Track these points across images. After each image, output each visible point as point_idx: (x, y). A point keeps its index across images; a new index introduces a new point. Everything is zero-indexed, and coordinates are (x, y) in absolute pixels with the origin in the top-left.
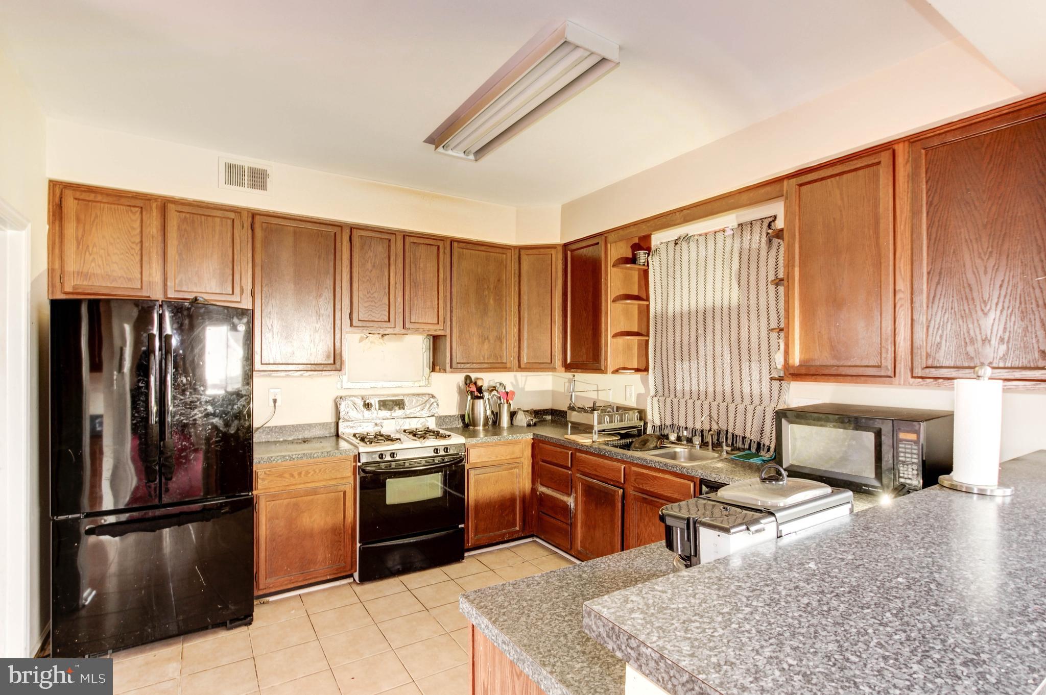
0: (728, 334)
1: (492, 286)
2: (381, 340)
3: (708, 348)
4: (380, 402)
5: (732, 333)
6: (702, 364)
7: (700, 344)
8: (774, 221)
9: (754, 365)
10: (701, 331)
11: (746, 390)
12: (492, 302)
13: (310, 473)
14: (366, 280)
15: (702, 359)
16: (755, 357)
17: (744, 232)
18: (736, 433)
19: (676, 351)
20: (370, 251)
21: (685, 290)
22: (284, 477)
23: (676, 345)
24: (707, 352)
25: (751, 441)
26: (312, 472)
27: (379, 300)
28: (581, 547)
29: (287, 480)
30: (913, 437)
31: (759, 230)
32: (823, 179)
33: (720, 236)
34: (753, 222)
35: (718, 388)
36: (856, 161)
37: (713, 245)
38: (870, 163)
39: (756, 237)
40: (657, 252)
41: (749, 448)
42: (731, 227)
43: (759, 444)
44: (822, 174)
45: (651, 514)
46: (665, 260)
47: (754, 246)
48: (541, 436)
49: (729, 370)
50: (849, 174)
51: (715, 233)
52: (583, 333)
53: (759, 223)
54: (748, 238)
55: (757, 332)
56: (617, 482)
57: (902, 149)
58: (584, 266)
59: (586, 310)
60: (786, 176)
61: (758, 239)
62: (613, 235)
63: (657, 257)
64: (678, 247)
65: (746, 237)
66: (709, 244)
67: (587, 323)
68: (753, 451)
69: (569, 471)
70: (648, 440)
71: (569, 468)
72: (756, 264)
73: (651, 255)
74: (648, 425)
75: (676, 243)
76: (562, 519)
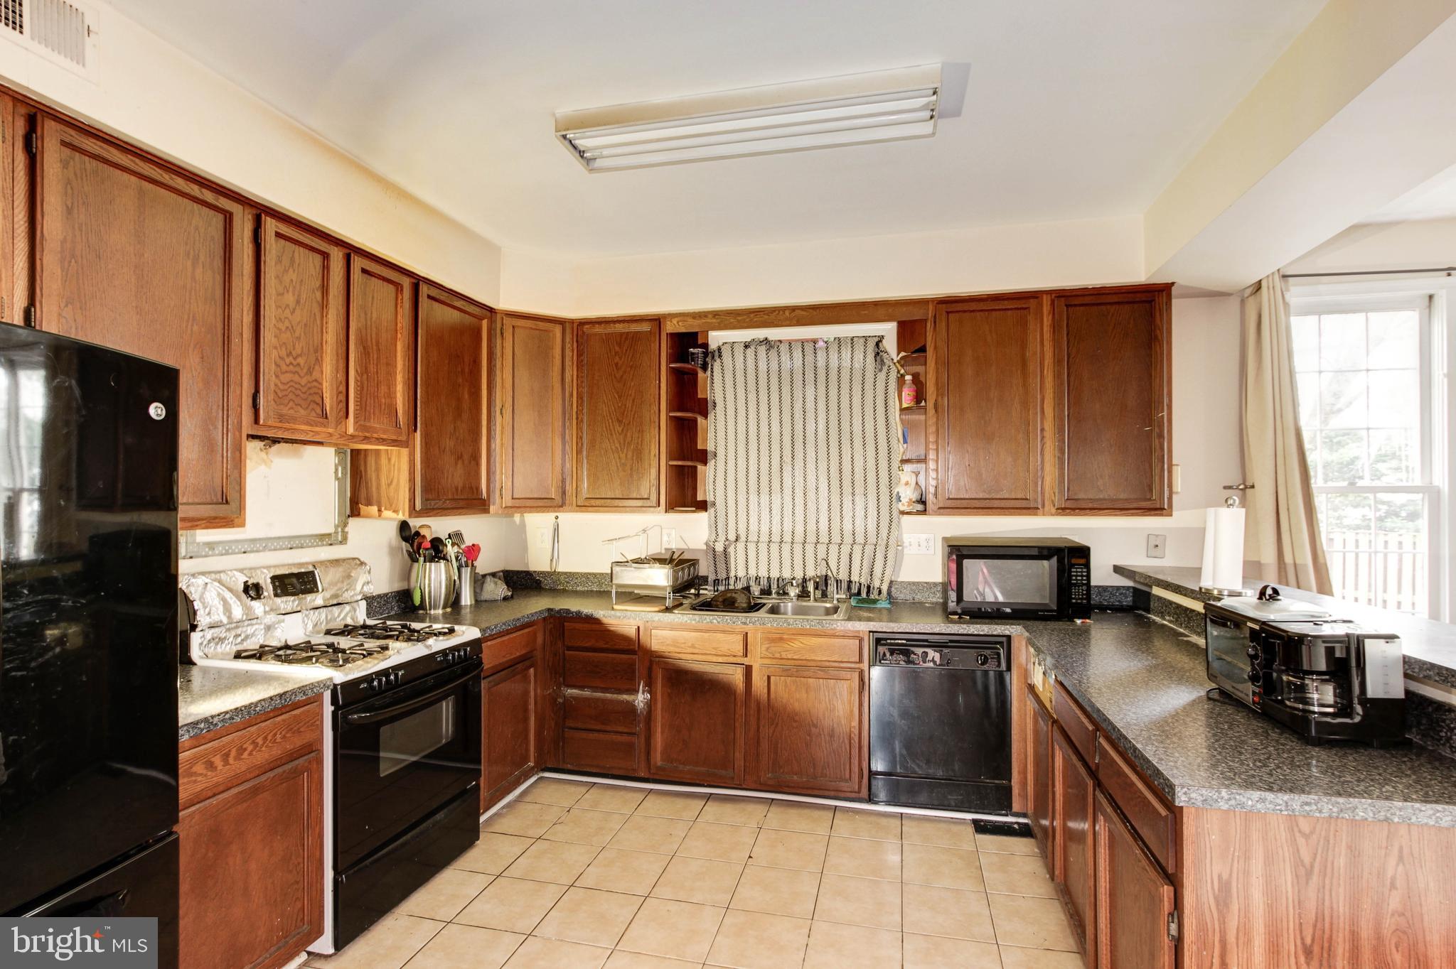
0: (826, 463)
1: (467, 370)
2: (263, 455)
3: (797, 479)
4: (274, 578)
5: (832, 462)
6: (788, 498)
7: (785, 474)
8: (880, 341)
9: (859, 500)
10: (787, 458)
11: (848, 527)
12: (466, 396)
13: (245, 749)
14: (283, 329)
15: (788, 491)
16: (859, 489)
17: (843, 348)
18: (841, 577)
19: (750, 482)
20: (291, 270)
21: (763, 408)
22: (195, 774)
23: (750, 475)
24: (796, 484)
25: (860, 584)
26: (250, 748)
27: (306, 374)
28: (662, 760)
29: (199, 779)
30: (1083, 561)
31: (862, 348)
32: (973, 311)
33: (809, 348)
34: (855, 339)
35: (811, 527)
36: (1006, 302)
37: (801, 355)
38: (1020, 307)
39: (859, 356)
40: (717, 354)
41: (859, 593)
42: (826, 340)
43: (869, 587)
44: (974, 306)
45: (793, 688)
46: (731, 366)
47: (857, 365)
48: (568, 611)
49: (826, 506)
50: (998, 313)
51: (803, 342)
52: (616, 455)
53: (862, 340)
54: (849, 355)
55: (862, 461)
56: (735, 656)
57: (1046, 301)
58: (617, 357)
59: (620, 422)
60: (933, 300)
61: (862, 359)
62: (675, 322)
63: (718, 360)
64: (750, 352)
65: (846, 354)
66: (795, 354)
67: (622, 441)
68: (864, 595)
69: (634, 657)
70: (734, 598)
71: (633, 652)
72: (860, 386)
73: (709, 356)
74: (709, 579)
75: (747, 346)
76: (620, 729)
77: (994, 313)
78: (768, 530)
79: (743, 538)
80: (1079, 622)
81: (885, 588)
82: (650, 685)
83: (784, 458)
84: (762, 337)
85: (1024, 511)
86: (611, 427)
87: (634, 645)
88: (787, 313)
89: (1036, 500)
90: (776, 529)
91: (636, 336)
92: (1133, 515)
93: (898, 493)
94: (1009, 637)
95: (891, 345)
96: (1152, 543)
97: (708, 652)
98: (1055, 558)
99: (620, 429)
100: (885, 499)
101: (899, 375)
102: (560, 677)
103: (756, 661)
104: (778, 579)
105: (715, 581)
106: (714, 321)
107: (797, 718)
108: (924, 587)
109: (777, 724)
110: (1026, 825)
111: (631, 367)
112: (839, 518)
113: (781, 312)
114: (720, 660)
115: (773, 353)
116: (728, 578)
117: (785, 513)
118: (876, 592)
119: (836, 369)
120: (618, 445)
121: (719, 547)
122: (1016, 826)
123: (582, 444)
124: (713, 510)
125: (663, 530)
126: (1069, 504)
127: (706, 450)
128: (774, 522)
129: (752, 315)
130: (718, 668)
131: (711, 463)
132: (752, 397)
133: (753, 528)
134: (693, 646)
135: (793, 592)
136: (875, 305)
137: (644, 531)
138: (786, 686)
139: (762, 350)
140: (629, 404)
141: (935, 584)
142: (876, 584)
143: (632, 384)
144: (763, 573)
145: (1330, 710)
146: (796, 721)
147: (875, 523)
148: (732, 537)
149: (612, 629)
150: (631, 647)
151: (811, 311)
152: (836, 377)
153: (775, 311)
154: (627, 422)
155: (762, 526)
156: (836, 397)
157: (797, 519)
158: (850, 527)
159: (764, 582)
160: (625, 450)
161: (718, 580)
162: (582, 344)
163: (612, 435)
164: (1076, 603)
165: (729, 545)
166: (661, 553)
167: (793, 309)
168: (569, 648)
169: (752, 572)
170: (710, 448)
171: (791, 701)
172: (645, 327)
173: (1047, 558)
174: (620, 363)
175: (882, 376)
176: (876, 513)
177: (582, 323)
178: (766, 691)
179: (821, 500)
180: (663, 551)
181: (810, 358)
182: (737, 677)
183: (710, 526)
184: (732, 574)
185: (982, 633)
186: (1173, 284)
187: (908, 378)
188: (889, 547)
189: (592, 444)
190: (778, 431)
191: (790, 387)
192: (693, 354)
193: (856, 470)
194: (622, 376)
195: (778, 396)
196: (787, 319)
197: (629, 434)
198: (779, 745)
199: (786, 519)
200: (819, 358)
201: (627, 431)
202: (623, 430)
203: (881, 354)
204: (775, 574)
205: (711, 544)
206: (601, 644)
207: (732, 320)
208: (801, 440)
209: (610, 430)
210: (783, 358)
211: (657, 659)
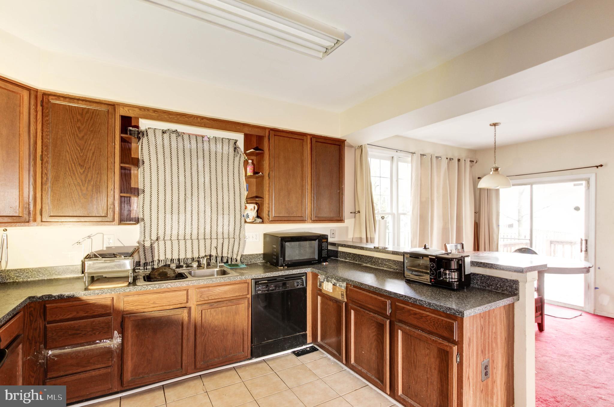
0: (209, 199)
3: (194, 206)
5: (213, 198)
7: (187, 204)
8: (236, 142)
11: (220, 230)
16: (226, 212)
18: (218, 255)
19: (167, 207)
21: (175, 167)
23: (167, 204)
25: (228, 257)
28: (133, 375)
30: (325, 240)
31: (227, 144)
32: (284, 137)
33: (200, 139)
34: (224, 139)
35: (201, 231)
36: (296, 136)
37: (195, 142)
38: (301, 138)
39: (226, 148)
40: (145, 133)
41: (227, 262)
42: (209, 137)
43: (232, 258)
44: (284, 134)
45: (215, 314)
46: (154, 142)
47: (225, 152)
48: (50, 296)
49: (210, 220)
50: (293, 139)
51: (196, 136)
52: (78, 188)
53: (227, 141)
54: (221, 147)
55: (227, 199)
56: (181, 304)
57: (309, 137)
58: (79, 123)
59: (81, 166)
60: (268, 128)
61: (228, 149)
62: (126, 110)
63: (146, 137)
64: (166, 136)
65: (219, 146)
66: (192, 142)
67: (83, 179)
68: (230, 263)
69: (109, 317)
70: (165, 272)
71: (109, 314)
72: (227, 162)
73: (140, 135)
74: (141, 263)
75: (164, 132)
76: (99, 366)
77: (291, 139)
78: (177, 233)
79: (161, 238)
80: (325, 264)
81: (239, 258)
82: (122, 332)
83: (187, 195)
84: (174, 129)
85: (301, 221)
86: (74, 169)
87: (111, 309)
88: (199, 119)
89: (306, 217)
90: (181, 233)
91: (94, 113)
92: (334, 222)
93: (248, 214)
94: (306, 273)
95: (241, 144)
96: (332, 232)
97: (164, 305)
98: (317, 240)
99: (82, 171)
100: (238, 216)
101: (245, 160)
102: (41, 343)
103: (192, 304)
104: (184, 259)
105: (144, 264)
106: (154, 114)
107: (217, 329)
108: (255, 256)
109: (206, 335)
110: (313, 346)
111: (92, 131)
112: (216, 226)
113: (195, 118)
114: (171, 307)
115: (180, 139)
116: (153, 261)
117: (187, 224)
118: (234, 261)
119: (214, 153)
120: (79, 181)
121: (148, 244)
122: (308, 349)
123: (47, 179)
124: (143, 223)
125: (105, 236)
126: (316, 219)
127: (138, 188)
128: (180, 229)
129: (178, 116)
130: (172, 312)
131: (141, 196)
132: (168, 161)
133: (168, 232)
134: (154, 303)
135: (195, 265)
136: (243, 125)
137: (89, 237)
138: (211, 313)
139: (174, 136)
140: (90, 154)
141: (260, 254)
142: (235, 257)
143: (92, 142)
144: (175, 257)
145: (456, 280)
146: (215, 331)
147: (233, 228)
148: (154, 238)
149: (91, 302)
150: (108, 312)
151: (212, 121)
152: (215, 156)
153: (192, 117)
154: (88, 167)
155: (173, 231)
156: (215, 166)
157: (193, 227)
158: (221, 230)
159: (176, 262)
160: (86, 185)
161: (147, 263)
162: (47, 108)
163: (74, 174)
164: (324, 257)
165: (154, 243)
166: (103, 250)
167: (203, 118)
168: (50, 322)
169: (169, 256)
170: (141, 187)
171: (214, 321)
172: (103, 108)
173: (315, 240)
174: (82, 127)
175: (237, 159)
176: (234, 223)
177: (46, 95)
178: (200, 319)
179: (206, 217)
180: (105, 249)
181: (200, 145)
182: (184, 314)
183: (141, 232)
184: (156, 258)
185: (297, 273)
186: (346, 140)
187: (250, 161)
188: (241, 239)
189: (56, 179)
190: (184, 181)
191: (190, 158)
192: (130, 130)
193: (225, 202)
194: (83, 137)
195: (183, 162)
196: (199, 123)
197: (89, 175)
198: (207, 346)
199: (187, 227)
200: (205, 145)
201: (88, 172)
202: (84, 172)
203: (237, 148)
204: (182, 256)
205: (142, 242)
206: (83, 314)
207: (166, 116)
208: (196, 187)
209: (73, 171)
210: (186, 143)
211: (129, 315)
